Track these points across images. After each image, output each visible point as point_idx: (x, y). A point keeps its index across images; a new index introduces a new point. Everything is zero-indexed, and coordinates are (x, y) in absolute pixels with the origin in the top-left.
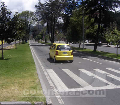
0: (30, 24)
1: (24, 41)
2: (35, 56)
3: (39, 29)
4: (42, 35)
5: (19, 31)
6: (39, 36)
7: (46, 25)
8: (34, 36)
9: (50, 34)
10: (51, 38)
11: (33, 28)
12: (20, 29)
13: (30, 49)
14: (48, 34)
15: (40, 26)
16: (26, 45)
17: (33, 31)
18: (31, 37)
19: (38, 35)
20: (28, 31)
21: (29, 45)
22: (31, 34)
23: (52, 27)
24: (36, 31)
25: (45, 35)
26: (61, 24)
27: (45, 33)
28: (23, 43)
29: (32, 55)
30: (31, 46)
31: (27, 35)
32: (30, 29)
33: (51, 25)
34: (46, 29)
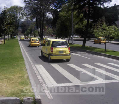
0: (19, 20)
1: (13, 36)
2: (24, 52)
3: (28, 24)
4: (31, 30)
5: (8, 26)
6: (28, 32)
7: (35, 20)
8: (23, 32)
9: (39, 29)
10: (40, 33)
11: (22, 23)
12: (9, 24)
13: (19, 45)
14: (37, 30)
15: (29, 21)
16: (14, 40)
17: (22, 26)
18: (20, 32)
19: (26, 30)
20: (17, 27)
21: (18, 40)
22: (20, 29)
23: (41, 22)
24: (25, 26)
25: (34, 30)
26: (50, 19)
27: (34, 29)
28: (12, 38)
29: (21, 51)
30: (20, 41)
31: (15, 30)
32: (19, 24)
33: (40, 20)
34: (35, 25)
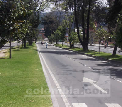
0: (40, 9)
1: (27, 42)
2: (49, 75)
3: (58, 19)
4: (64, 32)
6: (58, 34)
7: (72, 10)
8: (47, 34)
9: (81, 29)
10: (82, 38)
11: (47, 17)
13: (39, 60)
14: (76, 30)
15: (60, 12)
16: (30, 50)
17: (45, 23)
19: (55, 30)
20: (35, 23)
21: (37, 50)
22: (42, 28)
23: (85, 15)
24: (51, 22)
25: (70, 32)
26: (104, 9)
27: (70, 29)
28: (25, 47)
29: (43, 73)
30: (41, 53)
31: (32, 30)
32: (40, 19)
33: (83, 11)
34: (72, 20)
